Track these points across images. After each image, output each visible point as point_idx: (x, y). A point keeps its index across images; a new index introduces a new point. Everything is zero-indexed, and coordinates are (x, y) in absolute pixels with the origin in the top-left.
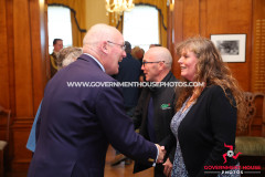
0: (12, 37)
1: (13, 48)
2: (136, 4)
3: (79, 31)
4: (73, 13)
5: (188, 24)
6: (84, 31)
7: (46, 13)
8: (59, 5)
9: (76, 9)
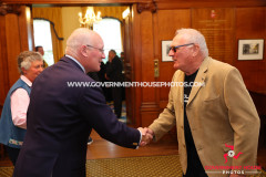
0: (6, 46)
1: (6, 55)
2: (103, 18)
3: (58, 39)
4: (52, 24)
5: (144, 32)
6: (62, 39)
7: (32, 26)
8: (40, 19)
9: (54, 21)
